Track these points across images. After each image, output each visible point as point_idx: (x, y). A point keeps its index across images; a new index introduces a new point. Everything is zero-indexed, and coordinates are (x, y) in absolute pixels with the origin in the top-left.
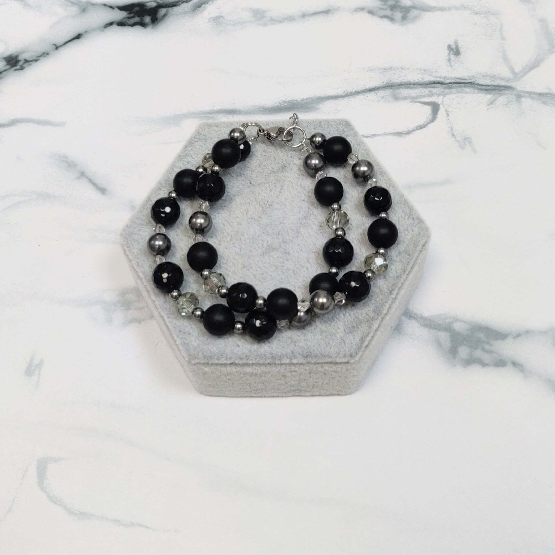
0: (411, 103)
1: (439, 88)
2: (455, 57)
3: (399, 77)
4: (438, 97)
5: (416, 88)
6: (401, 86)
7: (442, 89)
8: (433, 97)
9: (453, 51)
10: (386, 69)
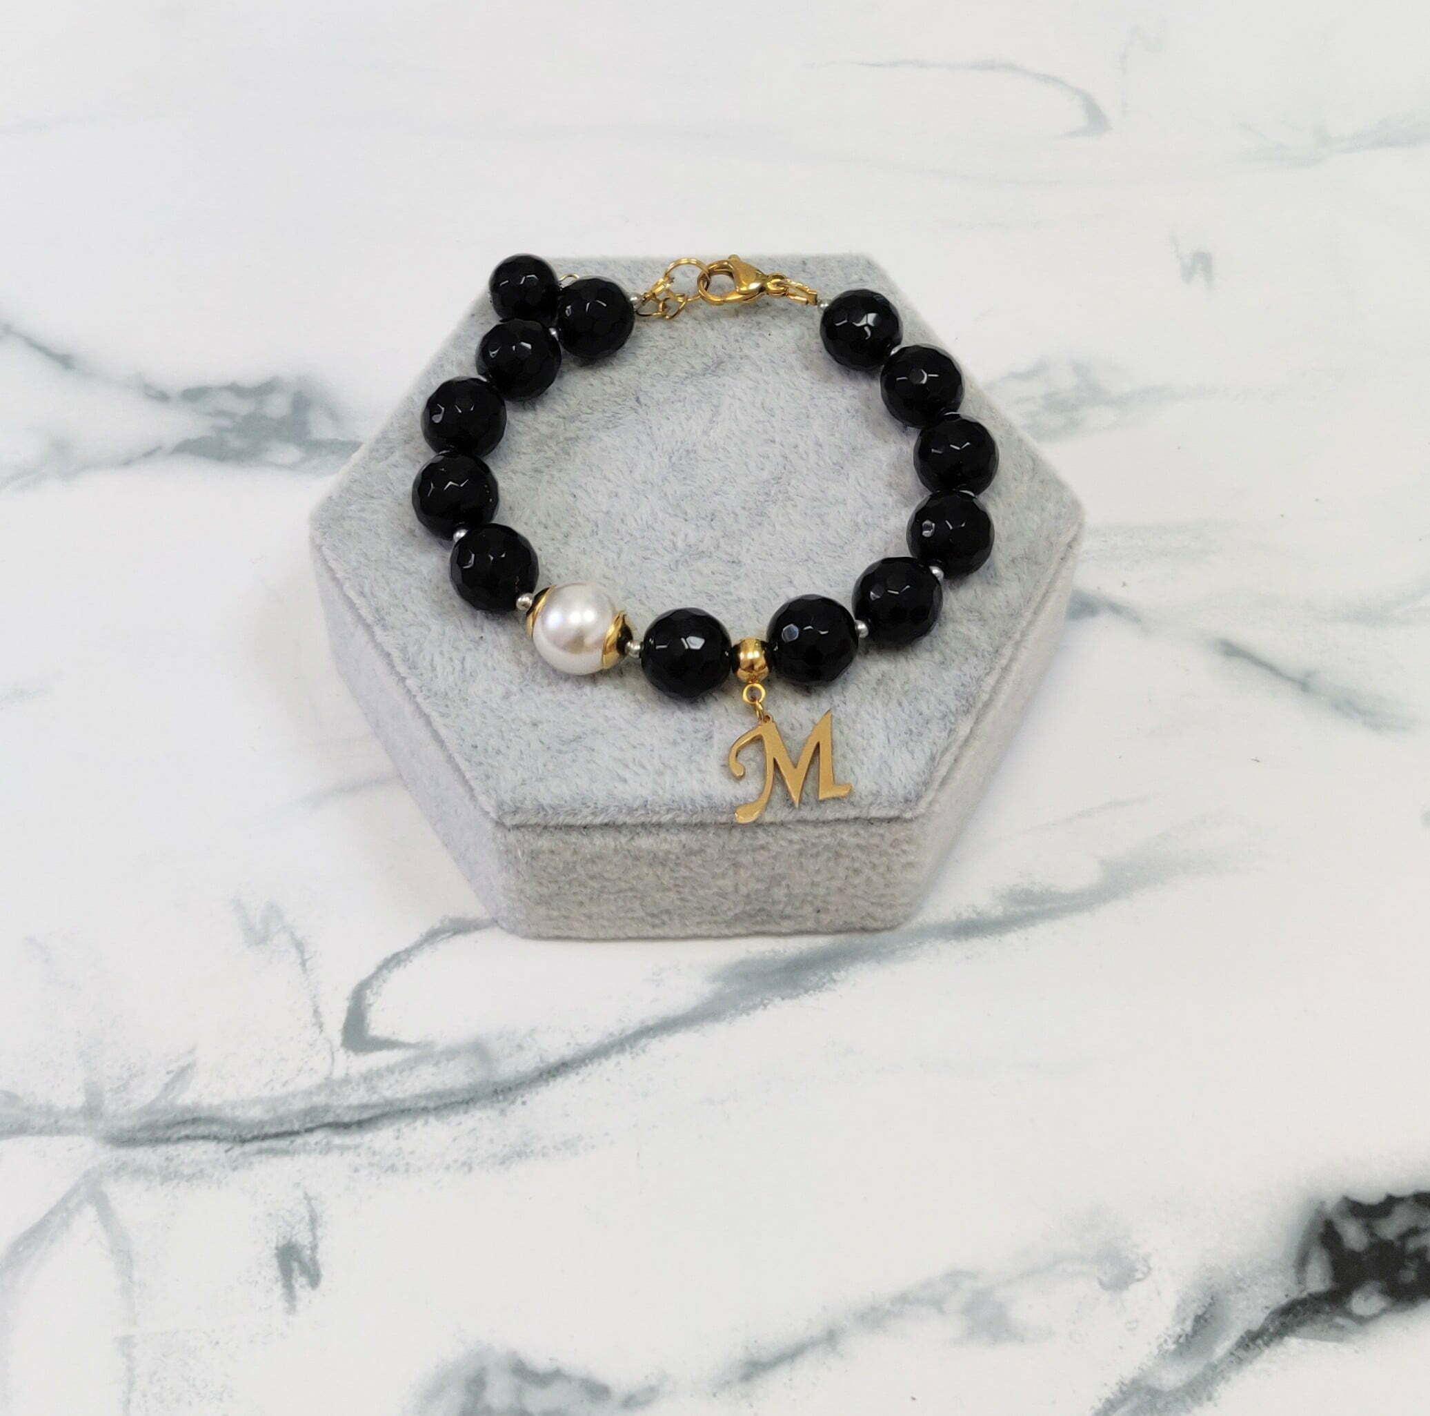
0: (430, 1040)
1: (346, 1108)
2: (294, 1240)
4: (347, 1074)
5: (418, 1096)
6: (467, 1097)
7: (335, 1104)
8: (364, 1069)
9: (300, 1262)
10: (522, 1153)
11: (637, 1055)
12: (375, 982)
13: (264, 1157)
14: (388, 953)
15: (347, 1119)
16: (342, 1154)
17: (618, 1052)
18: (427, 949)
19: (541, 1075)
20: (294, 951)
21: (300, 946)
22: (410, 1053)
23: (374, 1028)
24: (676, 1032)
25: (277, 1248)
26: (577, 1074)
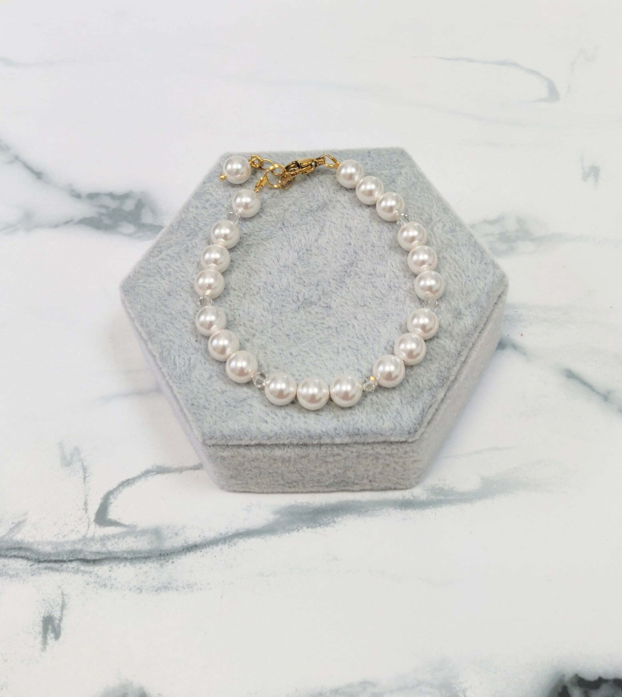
0: (135, 524)
1: (90, 552)
2: (52, 614)
4: (93, 536)
5: (124, 551)
6: (147, 555)
7: (85, 550)
8: (102, 535)
9: (53, 626)
10: (166, 588)
11: (232, 546)
12: (115, 492)
13: (47, 571)
14: (124, 479)
15: (89, 558)
16: (83, 575)
17: (222, 544)
18: (143, 479)
19: (183, 550)
20: (82, 472)
21: (85, 469)
22: (124, 530)
23: (110, 515)
24: (253, 537)
25: (44, 617)
26: (201, 551)
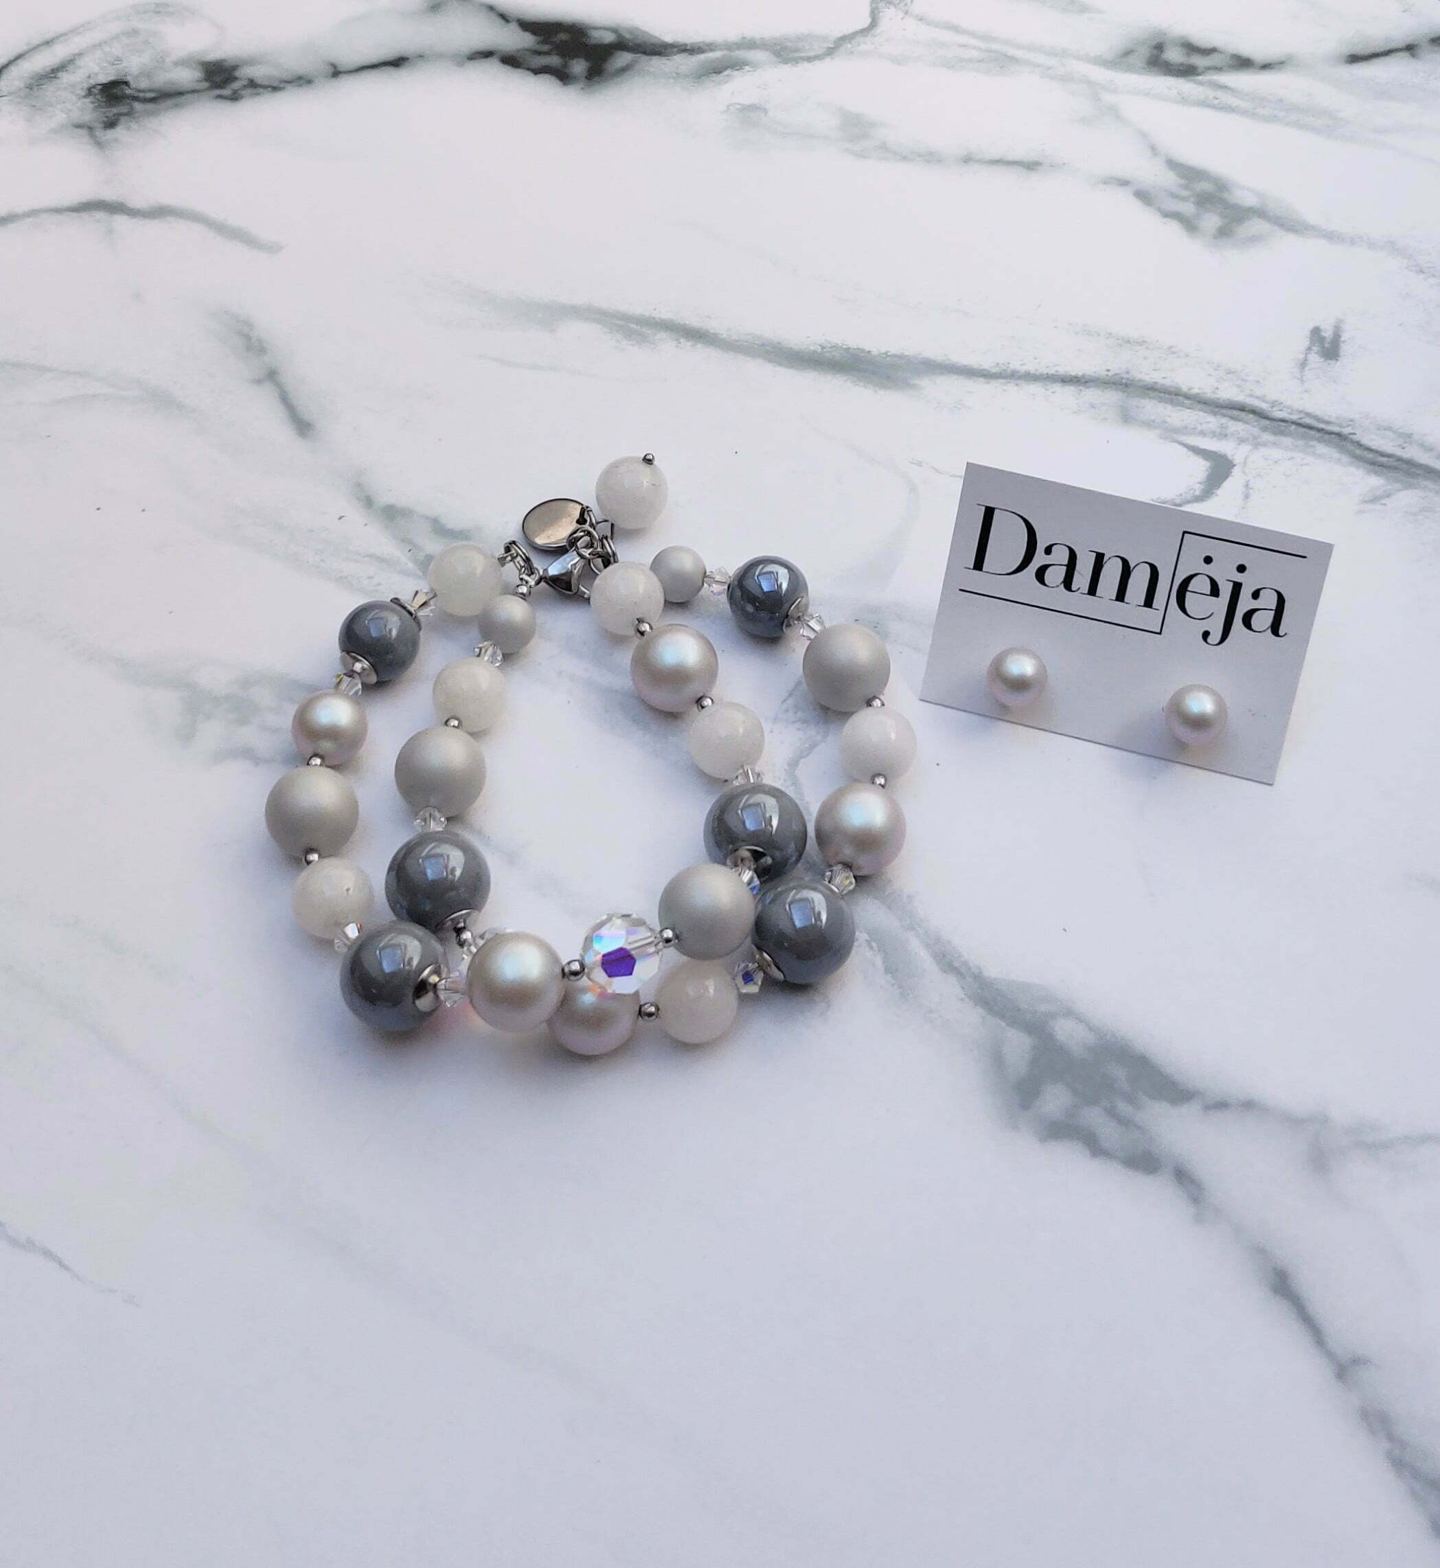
0: (1162, 441)
1: (1248, 423)
2: (1323, 360)
3: (1154, 370)
4: (1239, 444)
5: (1189, 408)
6: (1151, 392)
7: (1257, 430)
8: (1224, 442)
9: (1323, 346)
10: (1128, 342)
11: (1003, 364)
13: (1326, 418)
16: (1265, 396)
17: (1018, 372)
19: (1086, 382)
22: (1184, 438)
23: (1205, 466)
24: (966, 366)
25: (1337, 361)
26: (1057, 371)
